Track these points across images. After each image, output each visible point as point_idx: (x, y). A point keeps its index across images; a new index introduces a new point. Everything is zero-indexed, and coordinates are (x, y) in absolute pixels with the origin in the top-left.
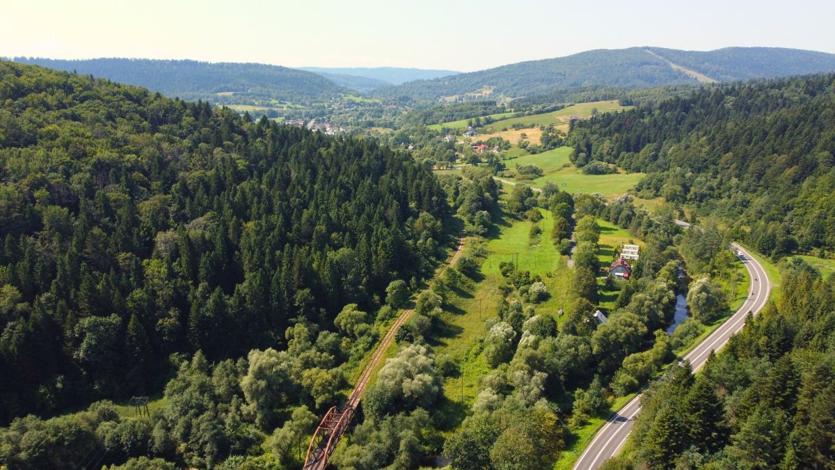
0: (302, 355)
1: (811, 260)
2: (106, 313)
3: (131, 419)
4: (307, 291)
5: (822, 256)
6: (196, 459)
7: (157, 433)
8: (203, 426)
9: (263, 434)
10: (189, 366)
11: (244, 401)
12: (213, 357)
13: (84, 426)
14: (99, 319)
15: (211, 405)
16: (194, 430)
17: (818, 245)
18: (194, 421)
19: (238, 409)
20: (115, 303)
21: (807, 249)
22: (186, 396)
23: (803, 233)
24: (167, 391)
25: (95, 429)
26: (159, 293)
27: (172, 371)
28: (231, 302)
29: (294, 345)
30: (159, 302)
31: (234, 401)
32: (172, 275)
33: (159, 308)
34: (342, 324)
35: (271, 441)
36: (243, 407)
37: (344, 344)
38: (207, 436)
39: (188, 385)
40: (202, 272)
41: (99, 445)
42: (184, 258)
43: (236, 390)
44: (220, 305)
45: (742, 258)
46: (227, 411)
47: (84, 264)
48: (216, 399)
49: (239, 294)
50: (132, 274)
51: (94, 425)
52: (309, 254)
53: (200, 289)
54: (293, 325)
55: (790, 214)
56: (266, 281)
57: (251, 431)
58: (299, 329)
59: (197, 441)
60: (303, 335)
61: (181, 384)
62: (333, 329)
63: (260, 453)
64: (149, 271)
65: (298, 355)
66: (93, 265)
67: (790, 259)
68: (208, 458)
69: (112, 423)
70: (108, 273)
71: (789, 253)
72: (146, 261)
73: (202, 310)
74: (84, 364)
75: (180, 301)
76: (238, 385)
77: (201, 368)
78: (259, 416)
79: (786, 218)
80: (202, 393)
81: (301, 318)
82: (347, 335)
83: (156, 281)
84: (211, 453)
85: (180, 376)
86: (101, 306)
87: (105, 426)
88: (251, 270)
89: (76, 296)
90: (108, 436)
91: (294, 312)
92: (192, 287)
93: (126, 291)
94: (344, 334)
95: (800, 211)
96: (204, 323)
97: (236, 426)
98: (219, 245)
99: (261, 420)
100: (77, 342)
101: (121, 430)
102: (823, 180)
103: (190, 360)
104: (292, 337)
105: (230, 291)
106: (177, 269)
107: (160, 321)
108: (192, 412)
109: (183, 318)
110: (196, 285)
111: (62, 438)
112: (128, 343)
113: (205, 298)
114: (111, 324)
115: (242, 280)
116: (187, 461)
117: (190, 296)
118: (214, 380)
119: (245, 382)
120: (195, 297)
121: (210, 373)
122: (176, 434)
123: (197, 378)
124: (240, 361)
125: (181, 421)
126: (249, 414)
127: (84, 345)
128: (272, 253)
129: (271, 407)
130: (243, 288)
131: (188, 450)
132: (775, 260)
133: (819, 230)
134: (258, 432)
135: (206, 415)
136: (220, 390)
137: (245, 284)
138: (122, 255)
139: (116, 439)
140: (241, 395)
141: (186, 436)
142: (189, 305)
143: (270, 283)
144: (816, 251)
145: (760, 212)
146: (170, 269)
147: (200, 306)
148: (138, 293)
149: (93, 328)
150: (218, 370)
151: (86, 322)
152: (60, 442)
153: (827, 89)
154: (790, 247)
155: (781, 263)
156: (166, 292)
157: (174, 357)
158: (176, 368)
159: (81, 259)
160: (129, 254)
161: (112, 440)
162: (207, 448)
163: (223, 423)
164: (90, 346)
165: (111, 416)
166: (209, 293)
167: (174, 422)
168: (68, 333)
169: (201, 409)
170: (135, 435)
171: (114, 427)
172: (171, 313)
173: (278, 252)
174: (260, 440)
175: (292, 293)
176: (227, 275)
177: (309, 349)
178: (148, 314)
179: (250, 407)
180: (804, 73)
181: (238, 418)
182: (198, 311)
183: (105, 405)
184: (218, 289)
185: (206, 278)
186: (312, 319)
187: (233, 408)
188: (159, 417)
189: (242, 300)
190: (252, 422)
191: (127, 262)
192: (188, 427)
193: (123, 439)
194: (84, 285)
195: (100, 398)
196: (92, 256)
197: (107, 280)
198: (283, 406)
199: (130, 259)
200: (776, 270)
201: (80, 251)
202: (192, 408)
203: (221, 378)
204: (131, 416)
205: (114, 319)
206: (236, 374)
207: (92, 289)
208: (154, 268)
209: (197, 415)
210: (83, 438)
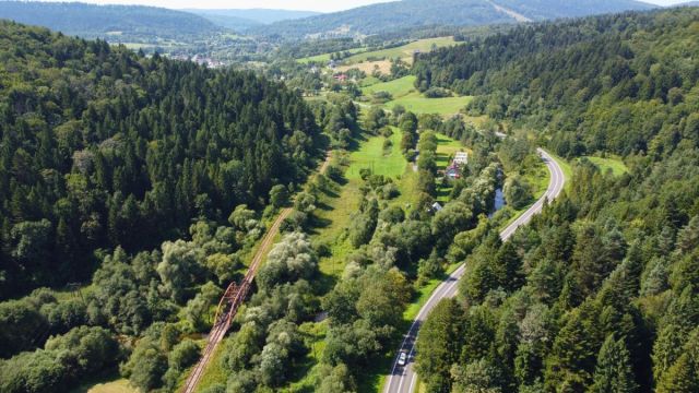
0: (205, 245)
1: (594, 159)
2: (38, 219)
3: (67, 302)
4: (205, 195)
5: (603, 157)
6: (125, 328)
7: (92, 311)
8: (129, 302)
9: (177, 307)
10: (111, 259)
11: (161, 283)
12: (131, 251)
13: (30, 307)
14: (32, 224)
15: (134, 286)
16: (122, 306)
17: (600, 148)
18: (122, 299)
19: (156, 288)
20: (45, 210)
21: (592, 152)
22: (113, 280)
23: (590, 139)
24: (95, 279)
25: (38, 309)
26: (82, 201)
27: (98, 263)
28: (142, 206)
29: (197, 238)
30: (82, 208)
31: (152, 282)
32: (90, 186)
33: (81, 213)
34: (236, 221)
35: (185, 311)
36: (160, 287)
37: (237, 237)
38: (133, 310)
39: (113, 272)
40: (116, 183)
41: (43, 321)
42: (99, 172)
43: (153, 275)
44: (134, 209)
45: (545, 160)
46: (147, 291)
47: (13, 179)
48: (137, 282)
49: (149, 200)
50: (56, 186)
51: (38, 306)
52: (204, 166)
53: (115, 196)
54: (195, 223)
55: (581, 125)
56: (171, 188)
57: (168, 304)
58: (201, 226)
59: (125, 314)
60: (204, 230)
61: (106, 273)
62: (228, 225)
63: (177, 320)
64: (70, 184)
65: (201, 246)
66: (22, 180)
67: (579, 159)
68: (135, 326)
69: (52, 304)
70: (35, 185)
71: (579, 155)
72: (67, 176)
73: (119, 213)
74: (23, 260)
75: (99, 207)
76: (154, 271)
77: (122, 259)
78: (174, 293)
79: (579, 128)
80: (126, 278)
81: (201, 218)
82: (240, 230)
83: (77, 191)
84: (137, 322)
85: (105, 266)
86: (33, 213)
87: (46, 307)
88: (157, 181)
89: (9, 206)
90: (51, 315)
91: (195, 213)
92: (109, 196)
93: (53, 200)
94: (237, 228)
95: (588, 123)
96: (121, 224)
97: (156, 301)
98: (129, 162)
99: (176, 296)
100: (15, 243)
101: (61, 309)
102: (606, 98)
103: (112, 254)
104: (195, 232)
105: (141, 197)
106: (94, 181)
107: (84, 224)
108: (119, 292)
109: (104, 220)
110: (112, 193)
111: (13, 318)
112: (58, 242)
113: (120, 204)
114: (42, 227)
115: (150, 189)
116: (118, 330)
117: (108, 203)
118: (134, 268)
119: (161, 267)
120: (111, 203)
121: (129, 263)
122: (107, 310)
123: (119, 267)
124: (155, 252)
125: (111, 300)
126: (165, 292)
127: (21, 245)
128: (174, 166)
129: (183, 286)
130: (152, 194)
131: (118, 321)
132: (569, 160)
133: (602, 137)
134: (174, 305)
135: (131, 293)
136: (140, 276)
137: (153, 191)
138: (45, 171)
139: (57, 316)
140: (158, 278)
141: (115, 311)
142: (108, 210)
143: (174, 190)
144: (599, 153)
145: (560, 125)
146: (88, 180)
147: (117, 210)
148: (63, 202)
149: (28, 231)
150: (137, 260)
151: (21, 226)
152: (11, 321)
153: (613, 26)
154: (580, 151)
155: (573, 162)
156: (87, 200)
157: (98, 253)
158: (101, 261)
159: (9, 176)
160: (51, 170)
161: (54, 317)
162: (134, 319)
163: (145, 300)
164: (26, 245)
165: (51, 299)
166: (123, 199)
167: (105, 301)
168: (6, 236)
169: (126, 290)
170: (73, 311)
171: (55, 307)
172: (93, 217)
173: (178, 166)
174: (176, 311)
175: (192, 198)
176: (137, 184)
177: (209, 240)
178: (74, 217)
179: (166, 286)
180: (598, 13)
181: (157, 295)
182: (115, 215)
183: (44, 291)
184: (131, 196)
185: (119, 188)
186: (209, 218)
187: (152, 289)
188: (91, 298)
189: (151, 205)
190: (168, 298)
191: (50, 177)
192: (117, 303)
193: (64, 316)
194: (15, 197)
195: (40, 286)
196: (20, 172)
197: (35, 191)
198: (192, 285)
199: (53, 174)
200: (569, 167)
201: (8, 169)
202: (119, 289)
203: (140, 266)
204: (67, 299)
205: (45, 223)
206: (152, 262)
207: (23, 199)
208: (75, 180)
209: (123, 294)
210: (30, 317)
